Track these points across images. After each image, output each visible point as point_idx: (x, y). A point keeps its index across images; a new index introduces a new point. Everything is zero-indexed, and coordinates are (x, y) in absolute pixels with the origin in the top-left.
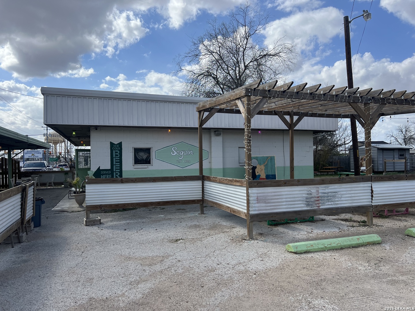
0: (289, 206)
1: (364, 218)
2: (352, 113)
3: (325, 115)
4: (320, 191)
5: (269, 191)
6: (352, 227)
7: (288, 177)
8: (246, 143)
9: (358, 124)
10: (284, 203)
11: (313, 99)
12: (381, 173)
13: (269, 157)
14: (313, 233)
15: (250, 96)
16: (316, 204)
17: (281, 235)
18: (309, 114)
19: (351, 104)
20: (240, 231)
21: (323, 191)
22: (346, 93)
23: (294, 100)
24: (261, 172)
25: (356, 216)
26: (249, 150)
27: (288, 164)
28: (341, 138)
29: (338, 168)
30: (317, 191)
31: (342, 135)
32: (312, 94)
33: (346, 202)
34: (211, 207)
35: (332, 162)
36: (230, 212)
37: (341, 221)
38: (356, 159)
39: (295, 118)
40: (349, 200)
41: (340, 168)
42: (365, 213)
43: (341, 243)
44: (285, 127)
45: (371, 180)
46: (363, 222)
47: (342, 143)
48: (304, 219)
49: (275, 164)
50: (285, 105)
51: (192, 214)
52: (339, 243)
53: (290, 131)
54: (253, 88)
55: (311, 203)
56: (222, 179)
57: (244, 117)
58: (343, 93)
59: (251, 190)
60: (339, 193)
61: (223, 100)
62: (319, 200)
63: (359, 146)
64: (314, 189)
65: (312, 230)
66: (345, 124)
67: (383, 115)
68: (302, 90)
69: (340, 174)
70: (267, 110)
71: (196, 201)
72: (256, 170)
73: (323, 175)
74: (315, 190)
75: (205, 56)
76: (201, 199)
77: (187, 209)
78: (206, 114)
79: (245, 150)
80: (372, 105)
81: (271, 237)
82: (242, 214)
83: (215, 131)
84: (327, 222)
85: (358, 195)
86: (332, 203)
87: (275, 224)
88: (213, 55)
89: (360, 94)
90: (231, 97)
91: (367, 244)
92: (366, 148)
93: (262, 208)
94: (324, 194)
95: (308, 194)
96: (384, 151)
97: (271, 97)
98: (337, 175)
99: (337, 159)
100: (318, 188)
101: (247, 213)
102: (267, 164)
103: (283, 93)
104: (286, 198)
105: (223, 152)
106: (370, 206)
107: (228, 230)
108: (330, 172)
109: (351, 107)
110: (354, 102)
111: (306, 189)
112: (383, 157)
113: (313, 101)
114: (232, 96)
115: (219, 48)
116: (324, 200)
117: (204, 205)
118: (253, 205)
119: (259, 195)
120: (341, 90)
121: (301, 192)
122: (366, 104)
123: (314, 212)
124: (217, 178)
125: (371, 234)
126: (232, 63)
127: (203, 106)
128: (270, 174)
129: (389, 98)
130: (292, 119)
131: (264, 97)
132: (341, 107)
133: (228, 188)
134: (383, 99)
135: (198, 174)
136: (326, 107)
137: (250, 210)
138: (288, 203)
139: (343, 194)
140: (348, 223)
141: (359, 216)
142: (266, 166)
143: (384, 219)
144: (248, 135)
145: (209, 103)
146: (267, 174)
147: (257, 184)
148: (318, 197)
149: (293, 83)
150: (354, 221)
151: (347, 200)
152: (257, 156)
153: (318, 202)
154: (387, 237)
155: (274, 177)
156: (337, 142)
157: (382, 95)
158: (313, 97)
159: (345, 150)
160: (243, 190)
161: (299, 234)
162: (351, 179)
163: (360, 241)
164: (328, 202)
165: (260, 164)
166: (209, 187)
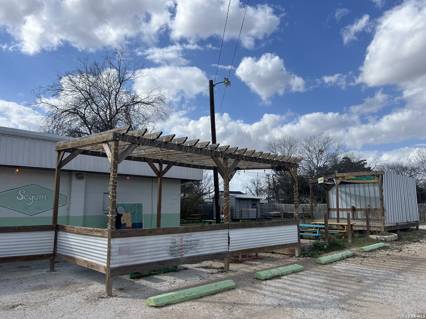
0: (153, 257)
1: (222, 265)
2: (214, 166)
3: (192, 165)
4: (184, 240)
5: (133, 241)
6: (211, 274)
7: (155, 226)
8: (111, 189)
9: (219, 175)
10: (148, 254)
11: (181, 150)
12: (238, 220)
13: (137, 204)
14: (175, 283)
15: (118, 141)
16: (179, 253)
17: (143, 289)
18: (177, 164)
19: (213, 157)
20: (97, 288)
21: (187, 240)
22: (209, 148)
23: (163, 149)
24: (127, 220)
25: (216, 263)
26: (114, 197)
27: (155, 212)
28: (206, 187)
29: (202, 216)
30: (181, 239)
31: (207, 184)
32: (180, 146)
33: (207, 249)
34: (65, 262)
35: (197, 210)
36: (87, 267)
37: (202, 269)
38: (218, 207)
39: (164, 166)
40: (209, 247)
41: (205, 215)
42: (223, 259)
43: (201, 292)
44: (154, 175)
45: (228, 227)
46: (221, 269)
47: (207, 192)
48: (168, 269)
49: (142, 212)
50: (154, 153)
51: (38, 272)
52: (199, 291)
53: (159, 178)
54: (122, 133)
55: (174, 252)
56: (80, 228)
57: (110, 162)
58: (207, 147)
59: (113, 241)
60: (201, 241)
61: (88, 142)
62: (183, 249)
63: (220, 195)
64: (179, 237)
65: (174, 280)
66: (209, 174)
67: (239, 169)
68: (171, 140)
69: (204, 222)
70: (136, 156)
71: (45, 256)
72: (122, 218)
73: (190, 222)
74: (179, 239)
75: (72, 92)
76: (52, 253)
77: (32, 266)
78: (67, 155)
79: (109, 196)
80: (229, 160)
81: (133, 291)
82: (101, 269)
83: (77, 174)
84: (190, 270)
85: (217, 242)
86: (195, 251)
87: (137, 277)
88: (81, 93)
89: (220, 149)
90: (97, 140)
91: (223, 290)
92: (225, 198)
93: (124, 260)
94: (187, 243)
95: (172, 243)
96: (241, 201)
97: (140, 144)
98: (202, 222)
99: (202, 207)
100: (182, 236)
101: (107, 267)
102: (134, 212)
103: (152, 142)
104: (150, 248)
105: (85, 198)
106: (227, 253)
107: (83, 288)
108: (195, 219)
109: (212, 160)
110: (215, 156)
111: (171, 237)
112: (240, 205)
113: (180, 152)
114: (98, 138)
115: (89, 87)
116: (187, 248)
117: (56, 260)
118: (115, 258)
119: (122, 246)
120: (205, 144)
121: (166, 241)
122: (225, 159)
123: (177, 261)
124: (74, 227)
125: (227, 279)
126: (104, 104)
127: (64, 146)
128: (137, 222)
129: (243, 155)
130: (161, 167)
131: (132, 143)
132: (206, 159)
133: (87, 240)
134: (238, 156)
135: (50, 223)
136: (193, 158)
137: (110, 263)
138: (152, 253)
139: (204, 242)
140: (208, 271)
141: (218, 263)
142: (133, 214)
143: (238, 265)
144: (113, 181)
145: (71, 143)
146: (133, 222)
147: (121, 234)
148: (182, 246)
149: (162, 133)
150: (214, 268)
151: (208, 248)
152: (124, 203)
153: (181, 251)
154: (240, 281)
155: (140, 225)
156: (203, 190)
157: (237, 152)
158: (181, 148)
159: (210, 199)
160: (105, 241)
161: (162, 286)
162: (211, 226)
163: (218, 288)
164: (191, 250)
165: (127, 212)
166: (63, 239)
